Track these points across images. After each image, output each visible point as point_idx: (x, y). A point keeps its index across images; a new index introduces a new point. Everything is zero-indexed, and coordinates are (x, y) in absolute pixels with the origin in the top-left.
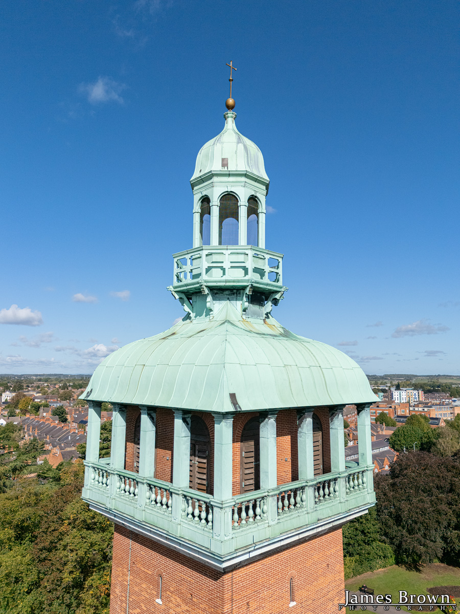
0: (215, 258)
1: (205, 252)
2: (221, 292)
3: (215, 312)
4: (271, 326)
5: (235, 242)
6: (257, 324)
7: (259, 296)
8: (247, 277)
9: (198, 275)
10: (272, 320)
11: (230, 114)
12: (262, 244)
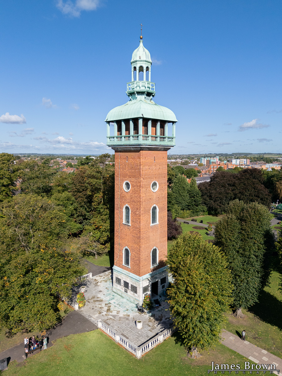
0: (138, 84)
1: (135, 83)
2: (140, 93)
3: (138, 99)
4: (152, 102)
5: (143, 80)
6: (148, 101)
7: (149, 94)
8: (146, 89)
9: (134, 89)
10: (152, 101)
11: (141, 41)
12: (150, 80)
